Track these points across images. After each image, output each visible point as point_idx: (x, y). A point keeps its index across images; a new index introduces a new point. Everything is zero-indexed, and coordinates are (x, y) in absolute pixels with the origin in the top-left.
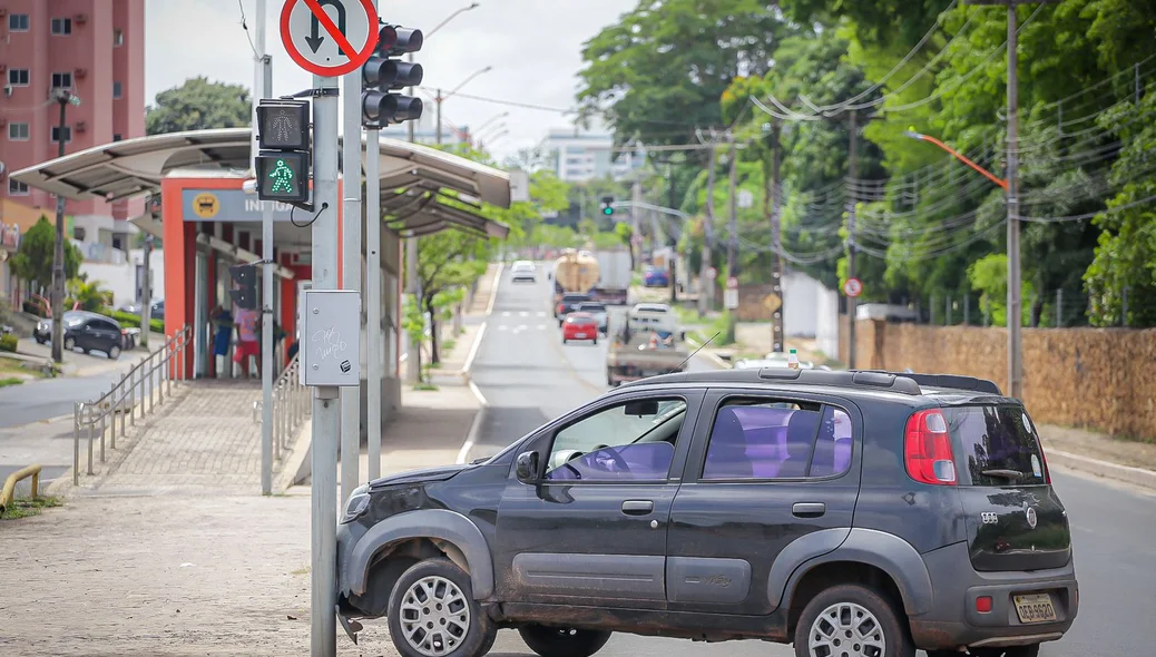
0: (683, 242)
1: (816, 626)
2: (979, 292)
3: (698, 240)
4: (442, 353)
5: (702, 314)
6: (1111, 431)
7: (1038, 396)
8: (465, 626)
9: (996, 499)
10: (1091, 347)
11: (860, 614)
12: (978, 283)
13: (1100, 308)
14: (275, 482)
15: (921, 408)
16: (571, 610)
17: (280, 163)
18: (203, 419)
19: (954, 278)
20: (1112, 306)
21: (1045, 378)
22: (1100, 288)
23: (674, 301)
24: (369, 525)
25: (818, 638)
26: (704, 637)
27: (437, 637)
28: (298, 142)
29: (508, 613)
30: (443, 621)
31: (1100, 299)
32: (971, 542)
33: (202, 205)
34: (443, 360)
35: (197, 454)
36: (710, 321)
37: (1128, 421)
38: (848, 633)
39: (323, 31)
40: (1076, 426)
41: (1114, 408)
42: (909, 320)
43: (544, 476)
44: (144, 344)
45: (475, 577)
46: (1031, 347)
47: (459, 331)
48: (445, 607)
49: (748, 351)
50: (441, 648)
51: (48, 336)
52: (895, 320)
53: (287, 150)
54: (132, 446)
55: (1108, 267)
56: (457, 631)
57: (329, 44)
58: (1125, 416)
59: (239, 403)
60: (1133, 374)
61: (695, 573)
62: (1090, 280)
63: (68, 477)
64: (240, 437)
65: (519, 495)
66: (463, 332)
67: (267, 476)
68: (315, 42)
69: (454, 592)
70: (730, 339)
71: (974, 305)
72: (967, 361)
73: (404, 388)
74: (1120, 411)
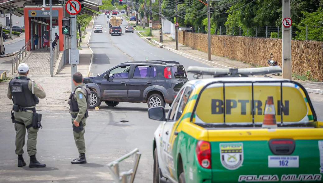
0: (139, 10)
1: (150, 100)
2: (205, 26)
3: (143, 9)
4: (82, 39)
5: (144, 28)
6: (230, 58)
7: (216, 50)
8: (96, 101)
9: (178, 80)
10: (226, 39)
11: (157, 98)
12: (204, 24)
13: (228, 31)
14: (53, 74)
15: (166, 67)
16: (113, 99)
17: (66, 29)
19: (200, 22)
20: (231, 31)
21: (218, 46)
22: (228, 26)
23: (137, 24)
25: (151, 102)
26: (134, 102)
27: (92, 103)
28: (68, 25)
29: (103, 99)
30: (93, 101)
31: (228, 29)
32: (174, 87)
33: (32, 13)
34: (82, 41)
35: (36, 68)
36: (146, 30)
37: (233, 56)
38: (155, 101)
39: (72, 8)
40: (223, 57)
41: (231, 53)
42: (190, 31)
43: (108, 78)
44: (11, 37)
45: (98, 94)
46: (215, 39)
47: (85, 33)
48: (93, 98)
49: (154, 37)
50: (93, 105)
52: (187, 31)
53: (67, 27)
55: (230, 22)
56: (95, 102)
57: (73, 10)
58: (233, 54)
59: (42, 56)
60: (234, 46)
61: (132, 93)
62: (226, 25)
63: (11, 73)
64: (44, 64)
65: (105, 81)
66: (87, 33)
67: (51, 73)
68: (71, 10)
69: (95, 96)
70: (150, 34)
71: (204, 29)
72: (202, 41)
74: (232, 54)
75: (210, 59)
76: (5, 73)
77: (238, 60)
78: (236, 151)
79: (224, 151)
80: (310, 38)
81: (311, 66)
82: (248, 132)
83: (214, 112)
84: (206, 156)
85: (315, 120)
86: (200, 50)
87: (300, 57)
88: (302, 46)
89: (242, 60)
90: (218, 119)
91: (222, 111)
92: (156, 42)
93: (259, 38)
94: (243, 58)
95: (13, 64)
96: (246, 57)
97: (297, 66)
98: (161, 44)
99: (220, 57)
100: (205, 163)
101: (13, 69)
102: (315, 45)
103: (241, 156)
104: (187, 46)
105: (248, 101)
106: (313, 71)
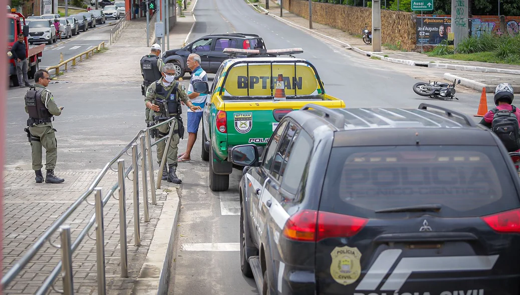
4: (187, 6)
7: (319, 18)
10: (328, 8)
14: (149, 43)
15: (245, 40)
18: (134, 30)
21: (320, 14)
24: (166, 57)
34: (187, 8)
35: (134, 38)
40: (326, 25)
43: (192, 50)
45: (182, 65)
46: (317, 7)
49: (261, 3)
51: (94, 4)
54: (120, 36)
56: (179, 73)
60: (335, 14)
61: (214, 64)
63: (109, 44)
64: (142, 34)
67: (148, 42)
69: (179, 67)
70: (257, 1)
73: (177, 17)
74: (333, 22)
75: (311, 27)
76: (103, 44)
77: (338, 29)
78: (246, 119)
79: (237, 119)
80: (402, 8)
81: (401, 36)
82: (256, 104)
83: (240, 87)
84: (223, 123)
85: (323, 93)
86: (304, 17)
87: (392, 27)
88: (394, 16)
89: (342, 29)
90: (243, 92)
91: (246, 86)
92: (262, 8)
93: (357, 7)
94: (343, 27)
95: (112, 34)
96: (346, 25)
97: (390, 36)
98: (266, 11)
99: (322, 25)
100: (222, 128)
101: (112, 39)
102: (404, 16)
103: (250, 122)
104: (293, 13)
105: (268, 78)
106: (403, 41)
